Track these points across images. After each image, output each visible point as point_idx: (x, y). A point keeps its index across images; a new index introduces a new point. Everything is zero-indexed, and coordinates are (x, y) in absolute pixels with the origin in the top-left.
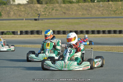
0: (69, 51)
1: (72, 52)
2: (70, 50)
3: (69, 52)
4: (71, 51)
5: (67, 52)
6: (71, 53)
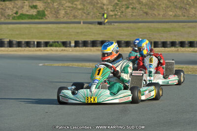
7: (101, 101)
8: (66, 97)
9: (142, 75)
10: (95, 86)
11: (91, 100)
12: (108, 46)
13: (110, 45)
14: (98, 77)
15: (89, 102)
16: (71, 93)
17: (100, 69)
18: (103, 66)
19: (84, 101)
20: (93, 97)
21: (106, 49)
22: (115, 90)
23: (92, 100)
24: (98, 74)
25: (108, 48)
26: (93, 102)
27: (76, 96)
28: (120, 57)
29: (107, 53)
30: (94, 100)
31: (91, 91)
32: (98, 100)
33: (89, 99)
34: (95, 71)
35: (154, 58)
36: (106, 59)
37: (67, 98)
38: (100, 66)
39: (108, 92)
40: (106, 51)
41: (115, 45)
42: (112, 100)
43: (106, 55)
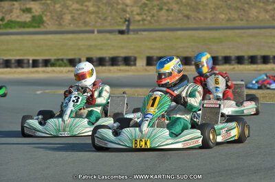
0: (74, 99)
1: (80, 100)
2: (75, 97)
3: (73, 101)
4: (79, 98)
5: (69, 101)
6: (77, 102)
7: (155, 145)
8: (103, 139)
9: (218, 106)
10: (147, 123)
11: (141, 143)
12: (165, 64)
13: (168, 62)
14: (152, 110)
15: (138, 147)
16: (111, 134)
17: (156, 98)
18: (160, 93)
19: (130, 145)
20: (143, 140)
21: (163, 67)
22: (178, 128)
23: (143, 143)
24: (152, 106)
25: (166, 66)
26: (143, 147)
27: (119, 137)
28: (183, 79)
29: (164, 74)
30: (146, 144)
31: (141, 131)
32: (151, 144)
33: (138, 143)
34: (148, 100)
35: (220, 78)
36: (163, 83)
37: (106, 140)
38: (155, 93)
39: (166, 132)
40: (163, 71)
41: (176, 61)
42: (172, 144)
43: (163, 77)
